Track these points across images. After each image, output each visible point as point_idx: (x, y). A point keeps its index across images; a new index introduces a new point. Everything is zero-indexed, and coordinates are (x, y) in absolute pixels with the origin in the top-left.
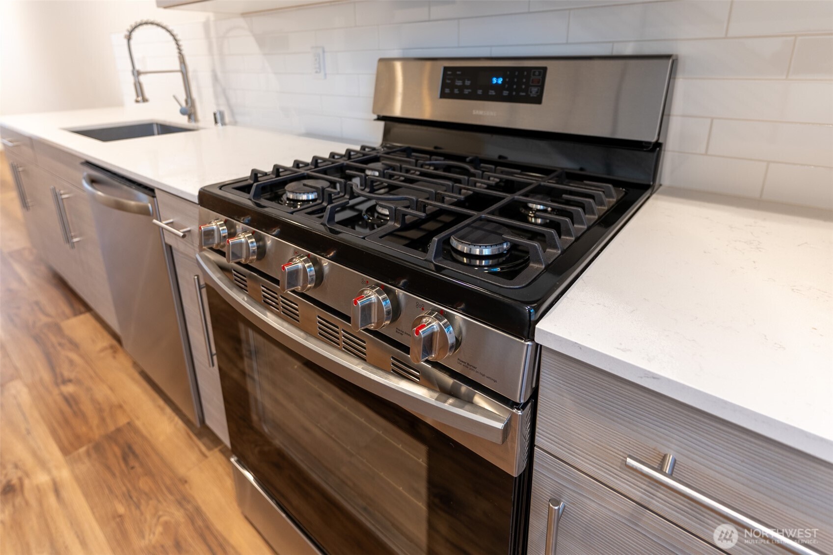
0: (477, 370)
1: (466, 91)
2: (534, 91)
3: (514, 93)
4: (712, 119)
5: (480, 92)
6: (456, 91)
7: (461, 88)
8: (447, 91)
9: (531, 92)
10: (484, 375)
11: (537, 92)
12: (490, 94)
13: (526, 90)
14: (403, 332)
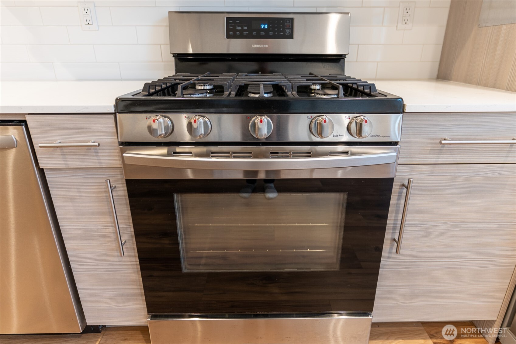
0: (381, 136)
1: (245, 33)
2: (288, 31)
3: (276, 33)
4: (358, 45)
5: (254, 33)
6: (238, 33)
7: (241, 31)
8: (231, 33)
9: (286, 32)
10: (384, 137)
11: (289, 32)
12: (261, 34)
13: (283, 31)
14: (338, 135)
